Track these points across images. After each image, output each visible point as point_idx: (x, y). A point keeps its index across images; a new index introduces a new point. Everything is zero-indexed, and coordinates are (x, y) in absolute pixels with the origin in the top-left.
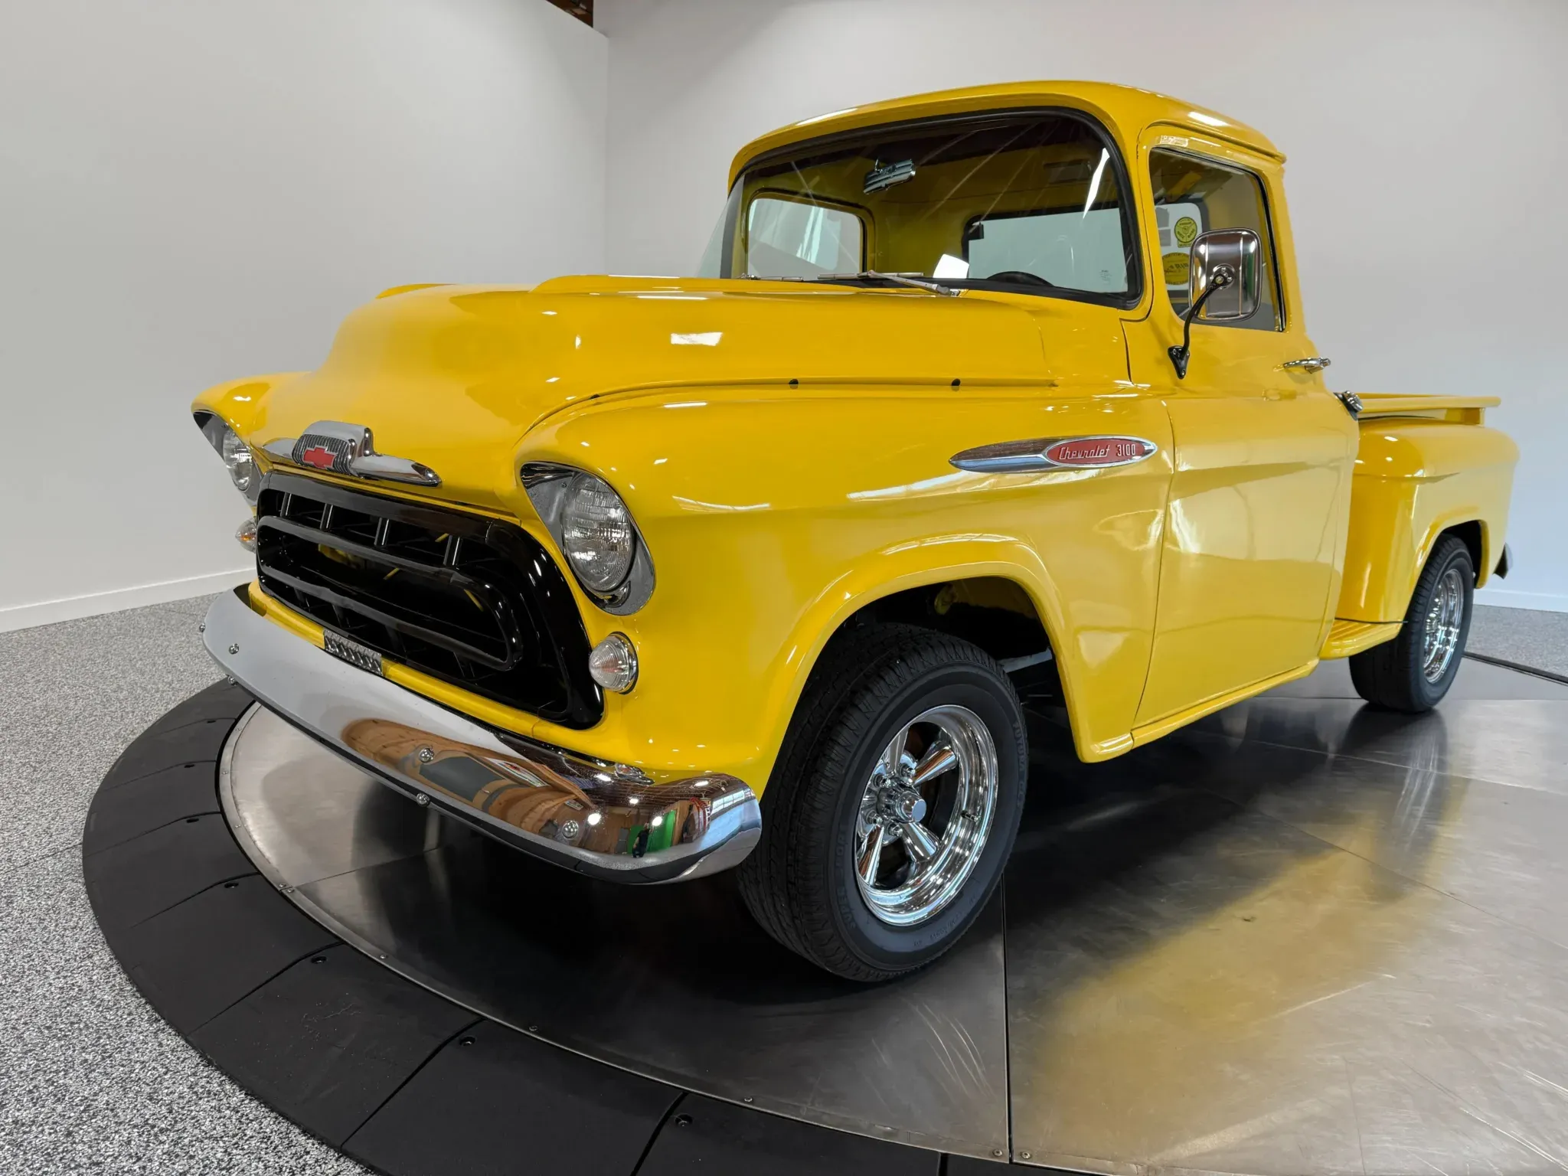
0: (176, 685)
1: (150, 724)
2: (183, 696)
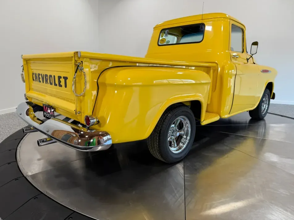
0: (10, 131)
1: (3, 140)
2: (11, 133)
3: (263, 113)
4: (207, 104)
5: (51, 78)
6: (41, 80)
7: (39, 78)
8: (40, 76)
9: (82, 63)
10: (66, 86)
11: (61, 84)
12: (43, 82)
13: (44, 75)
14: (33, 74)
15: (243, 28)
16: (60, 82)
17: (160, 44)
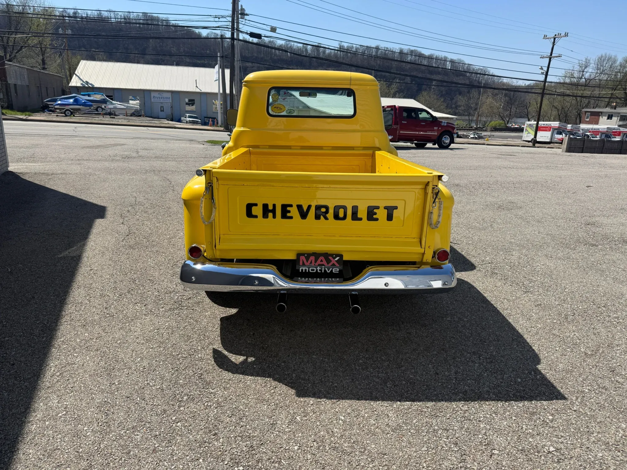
5: (341, 210)
6: (293, 214)
7: (286, 212)
8: (292, 209)
10: (390, 219)
11: (376, 216)
13: (309, 206)
14: (252, 205)
17: (272, 113)
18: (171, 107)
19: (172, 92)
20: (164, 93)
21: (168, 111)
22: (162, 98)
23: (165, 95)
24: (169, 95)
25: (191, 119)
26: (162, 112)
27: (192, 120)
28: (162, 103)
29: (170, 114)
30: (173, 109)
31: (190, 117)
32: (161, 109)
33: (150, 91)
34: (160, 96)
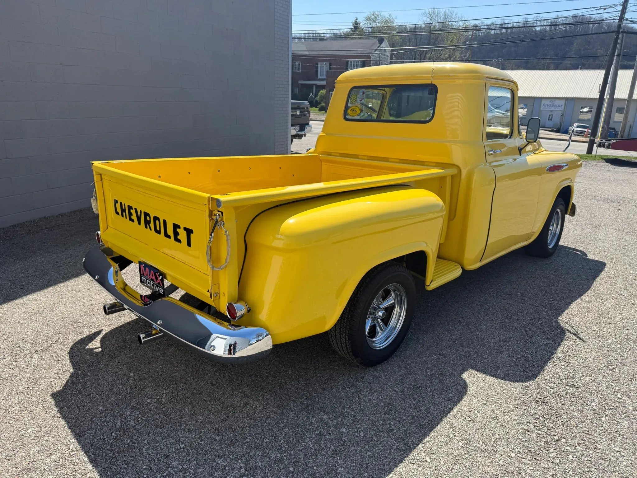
3: (549, 246)
4: (440, 244)
5: (157, 222)
6: (134, 217)
7: (130, 214)
8: (133, 211)
9: (222, 216)
10: (189, 244)
11: (179, 237)
12: (139, 223)
13: (141, 212)
14: (116, 202)
15: (514, 88)
16: (176, 234)
17: (348, 117)
18: (562, 115)
19: (567, 99)
20: (556, 100)
21: (557, 119)
22: (553, 106)
23: (558, 102)
24: (562, 102)
25: (579, 129)
26: (550, 121)
27: (580, 131)
28: (552, 111)
29: (559, 123)
30: (563, 118)
31: (579, 127)
32: (549, 117)
33: (541, 99)
34: (551, 104)
